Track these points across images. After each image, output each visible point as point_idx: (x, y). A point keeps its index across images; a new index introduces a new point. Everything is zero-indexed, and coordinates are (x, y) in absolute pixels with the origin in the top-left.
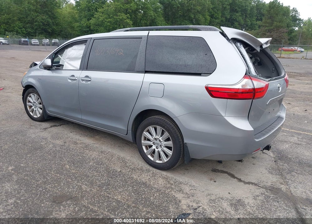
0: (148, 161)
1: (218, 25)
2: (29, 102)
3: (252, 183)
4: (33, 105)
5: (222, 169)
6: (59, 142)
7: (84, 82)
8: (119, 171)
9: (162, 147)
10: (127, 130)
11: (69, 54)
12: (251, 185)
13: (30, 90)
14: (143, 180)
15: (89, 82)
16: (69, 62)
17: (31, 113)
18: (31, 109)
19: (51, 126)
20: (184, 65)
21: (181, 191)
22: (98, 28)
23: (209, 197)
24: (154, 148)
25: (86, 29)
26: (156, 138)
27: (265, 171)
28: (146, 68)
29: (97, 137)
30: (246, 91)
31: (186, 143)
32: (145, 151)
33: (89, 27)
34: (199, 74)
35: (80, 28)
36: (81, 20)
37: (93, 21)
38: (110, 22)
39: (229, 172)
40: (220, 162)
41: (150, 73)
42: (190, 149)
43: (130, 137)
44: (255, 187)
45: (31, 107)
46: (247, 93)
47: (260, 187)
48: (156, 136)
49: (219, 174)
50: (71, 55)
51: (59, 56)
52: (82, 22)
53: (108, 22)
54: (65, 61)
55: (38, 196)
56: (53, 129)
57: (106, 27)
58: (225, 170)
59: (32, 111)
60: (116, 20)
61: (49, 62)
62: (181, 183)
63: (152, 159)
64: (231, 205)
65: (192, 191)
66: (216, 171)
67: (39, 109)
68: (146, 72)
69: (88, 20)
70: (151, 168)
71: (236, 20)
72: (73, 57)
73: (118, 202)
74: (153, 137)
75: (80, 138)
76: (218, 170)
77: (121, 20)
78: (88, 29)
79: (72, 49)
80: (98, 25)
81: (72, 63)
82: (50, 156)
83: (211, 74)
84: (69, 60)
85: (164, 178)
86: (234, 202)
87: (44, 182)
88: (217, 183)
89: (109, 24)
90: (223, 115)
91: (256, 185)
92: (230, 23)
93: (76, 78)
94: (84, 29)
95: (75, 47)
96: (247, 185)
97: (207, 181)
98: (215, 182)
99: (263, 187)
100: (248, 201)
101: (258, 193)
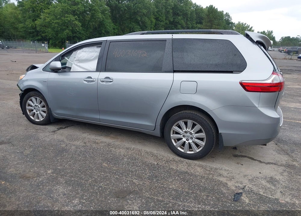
0: (178, 152)
1: (163, 27)
2: (29, 105)
3: (272, 163)
4: (34, 108)
5: (241, 154)
6: (78, 143)
7: (104, 83)
8: (156, 164)
9: (194, 139)
10: (155, 126)
11: (79, 56)
12: (271, 165)
13: (31, 93)
14: (183, 169)
15: (111, 83)
16: (78, 64)
17: (31, 117)
18: (32, 112)
19: (57, 129)
20: (215, 64)
21: (220, 175)
22: (45, 29)
23: (246, 177)
24: (184, 141)
25: (31, 30)
26: (187, 131)
27: (274, 153)
28: (174, 68)
29: (112, 135)
30: (274, 85)
31: (221, 133)
32: (175, 144)
33: (35, 28)
34: (231, 72)
35: (25, 29)
36: (25, 21)
37: (38, 22)
38: (58, 23)
39: (247, 156)
40: (235, 148)
41: (180, 72)
42: (224, 138)
43: (158, 133)
44: (276, 166)
45: (31, 111)
46: (275, 86)
47: (279, 165)
48: (186, 130)
49: (241, 158)
50: (80, 57)
51: (66, 58)
52: (27, 23)
53: (56, 23)
54: (73, 63)
55: (98, 193)
56: (61, 131)
57: (54, 28)
58: (243, 154)
59: (34, 115)
60: (64, 21)
61: (58, 64)
62: (216, 169)
63: (182, 151)
64: (268, 182)
65: (229, 174)
66: (236, 156)
67: (42, 113)
68: (174, 71)
69: (33, 21)
70: (182, 159)
71: (178, 23)
72: (83, 59)
73: (176, 190)
74: (184, 131)
75: (96, 138)
76: (238, 155)
77: (69, 21)
78: (34, 31)
79: (82, 51)
80: (45, 26)
81: (81, 65)
82: (81, 157)
83: (242, 71)
84: (78, 61)
85: (199, 166)
86: (268, 179)
87: (94, 181)
88: (244, 166)
89: (56, 25)
90: (257, 106)
91: (275, 164)
92: (174, 26)
93: (94, 80)
94: (29, 31)
95: (85, 49)
96: (269, 165)
97: (236, 165)
98: (242, 165)
99: (281, 165)
100: (278, 177)
101: (281, 171)
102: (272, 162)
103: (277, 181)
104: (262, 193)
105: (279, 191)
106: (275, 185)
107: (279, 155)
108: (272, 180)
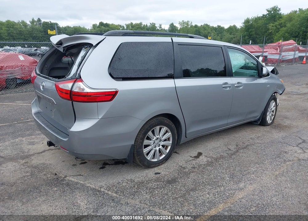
47: (35, 154)
99: (33, 155)
100: (30, 147)
101: (30, 151)
102: (43, 154)
103: (30, 144)
104: (33, 136)
105: (25, 141)
106: (28, 142)
107: (41, 162)
108: (33, 144)
